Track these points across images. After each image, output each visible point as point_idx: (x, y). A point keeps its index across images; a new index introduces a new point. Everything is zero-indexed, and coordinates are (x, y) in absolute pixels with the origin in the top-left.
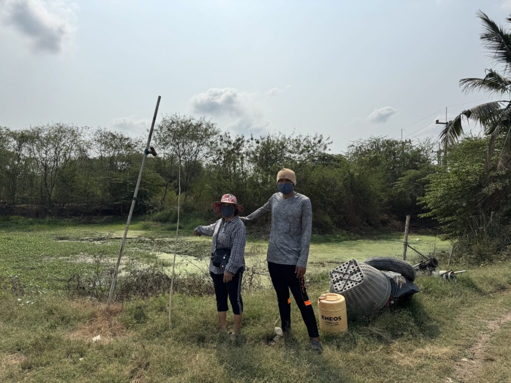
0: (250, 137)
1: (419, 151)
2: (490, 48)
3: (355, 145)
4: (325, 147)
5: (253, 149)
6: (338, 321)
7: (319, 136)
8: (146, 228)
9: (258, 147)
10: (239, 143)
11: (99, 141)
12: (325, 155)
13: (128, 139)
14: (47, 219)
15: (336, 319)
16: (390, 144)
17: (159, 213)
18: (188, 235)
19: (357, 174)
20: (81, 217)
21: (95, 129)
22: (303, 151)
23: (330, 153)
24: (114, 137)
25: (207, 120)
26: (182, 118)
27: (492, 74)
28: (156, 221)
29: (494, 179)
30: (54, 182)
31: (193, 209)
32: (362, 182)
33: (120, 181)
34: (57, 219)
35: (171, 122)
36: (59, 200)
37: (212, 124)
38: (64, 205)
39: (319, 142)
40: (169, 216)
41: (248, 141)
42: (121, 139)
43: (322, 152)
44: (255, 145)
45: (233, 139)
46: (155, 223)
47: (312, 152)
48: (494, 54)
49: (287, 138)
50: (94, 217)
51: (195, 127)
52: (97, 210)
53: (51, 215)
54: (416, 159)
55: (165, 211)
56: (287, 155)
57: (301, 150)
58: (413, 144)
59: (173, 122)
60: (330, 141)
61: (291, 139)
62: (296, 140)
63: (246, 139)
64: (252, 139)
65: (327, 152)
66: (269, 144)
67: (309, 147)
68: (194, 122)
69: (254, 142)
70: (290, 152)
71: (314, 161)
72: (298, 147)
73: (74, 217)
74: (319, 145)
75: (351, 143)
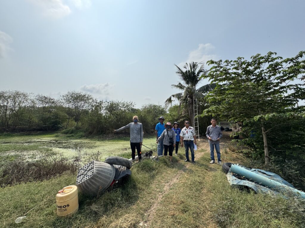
0: (105, 101)
1: (163, 109)
2: (179, 76)
3: (144, 106)
4: (133, 106)
5: (107, 105)
6: (66, 208)
7: (131, 102)
8: (57, 136)
9: (108, 105)
10: (101, 103)
11: (38, 99)
12: (133, 109)
13: (53, 99)
14: (5, 133)
15: (65, 207)
16: (155, 106)
17: (65, 130)
18: (75, 139)
19: (143, 116)
20: (25, 132)
21: (36, 94)
22: (126, 107)
23: (135, 108)
24: (46, 98)
25: (88, 94)
26: (77, 92)
27: (180, 84)
28: (63, 133)
29: (181, 118)
30: (11, 117)
31: (80, 128)
32: (145, 119)
33: (47, 116)
34: (11, 133)
35: (72, 93)
36: (13, 125)
37: (91, 95)
38: (15, 127)
39: (131, 104)
40: (69, 131)
41: (105, 102)
42: (49, 99)
43: (132, 107)
44: (107, 104)
45: (98, 101)
46: (62, 134)
47: (129, 107)
48: (180, 78)
49: (120, 102)
50: (33, 132)
51: (83, 96)
52: (35, 129)
53: (7, 131)
54: (162, 112)
55: (67, 129)
56: (120, 108)
57: (125, 106)
58: (162, 106)
59: (73, 94)
60: (135, 104)
61: (121, 102)
62: (123, 103)
63: (104, 101)
64: (106, 102)
65: (134, 108)
66: (112, 104)
67: (128, 106)
68: (83, 94)
69: (107, 103)
70: (121, 107)
71: (129, 110)
72: (124, 105)
73: (21, 132)
74: (131, 105)
75: (143, 105)
